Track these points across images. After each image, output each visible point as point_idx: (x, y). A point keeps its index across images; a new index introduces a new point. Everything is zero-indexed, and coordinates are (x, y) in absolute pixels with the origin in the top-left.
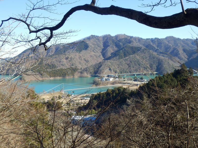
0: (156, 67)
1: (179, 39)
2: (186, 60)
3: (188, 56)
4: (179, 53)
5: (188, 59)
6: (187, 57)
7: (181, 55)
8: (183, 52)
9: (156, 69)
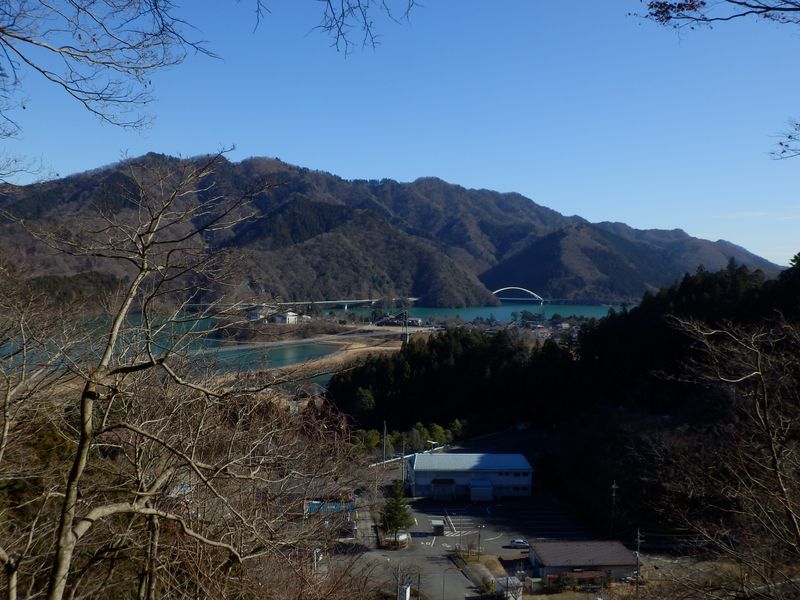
0: (409, 280)
1: (458, 189)
2: (493, 258)
3: (495, 244)
4: (468, 234)
5: (498, 256)
6: (494, 250)
7: (474, 241)
8: (479, 232)
9: (411, 285)
